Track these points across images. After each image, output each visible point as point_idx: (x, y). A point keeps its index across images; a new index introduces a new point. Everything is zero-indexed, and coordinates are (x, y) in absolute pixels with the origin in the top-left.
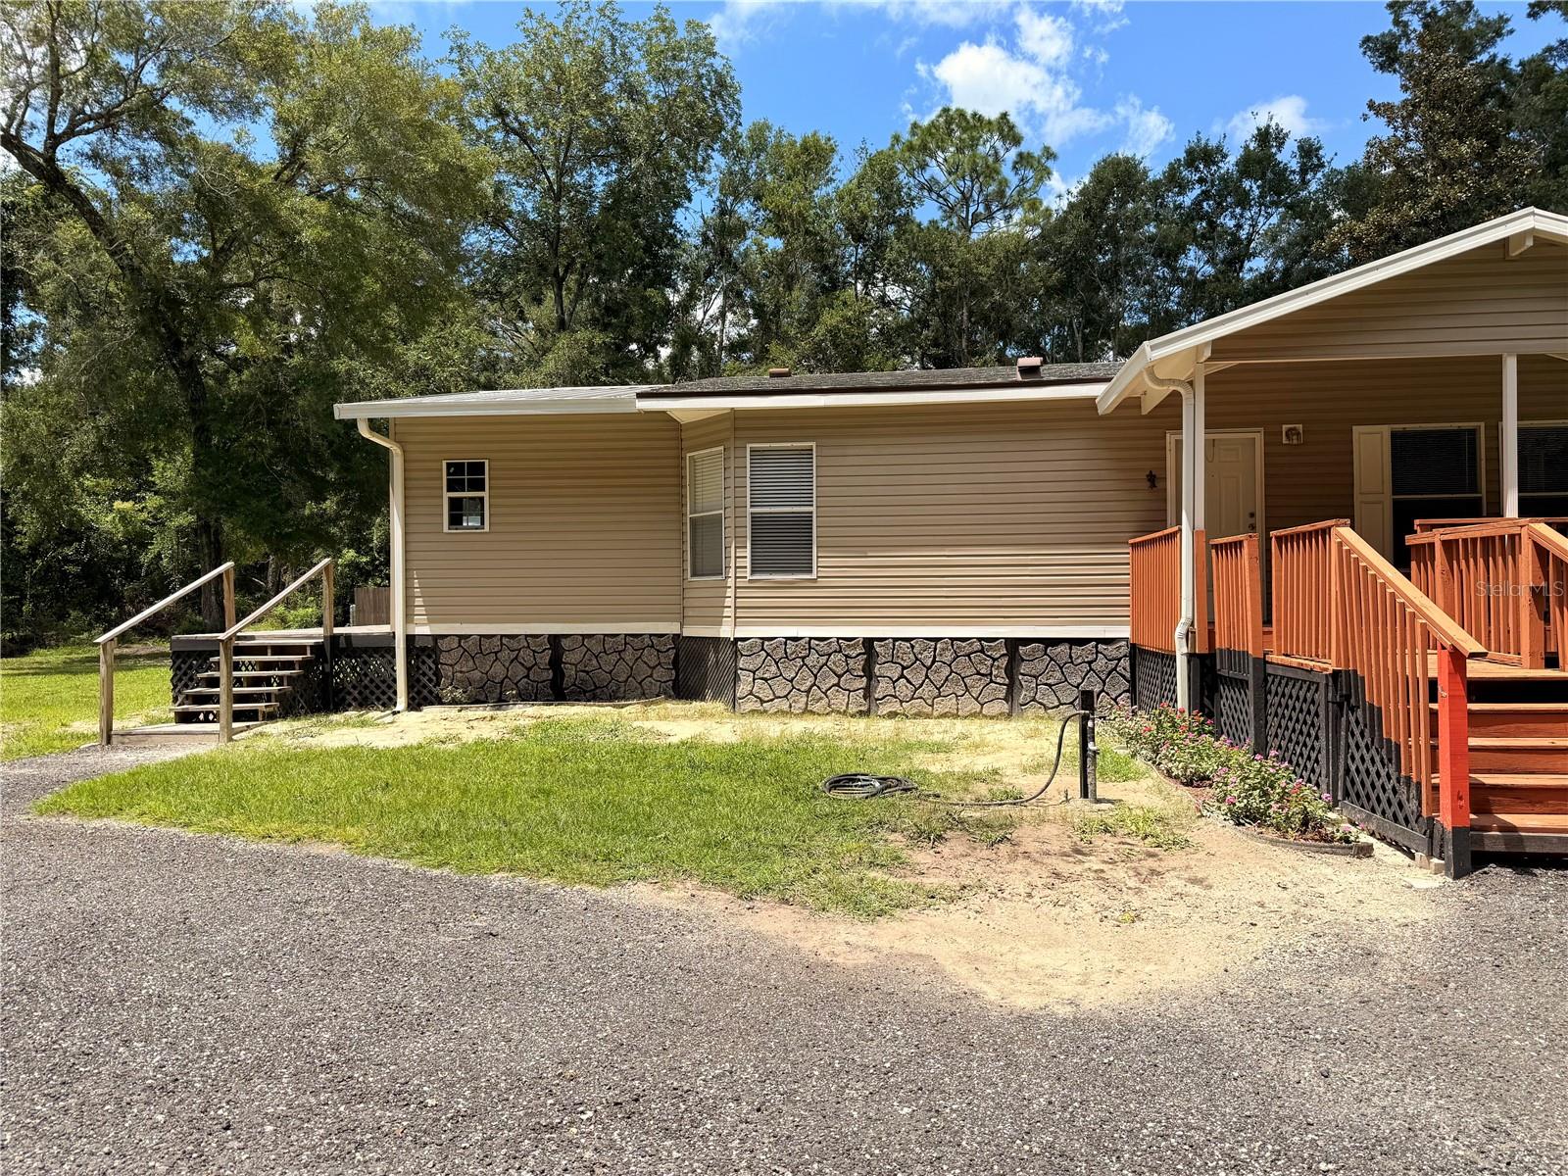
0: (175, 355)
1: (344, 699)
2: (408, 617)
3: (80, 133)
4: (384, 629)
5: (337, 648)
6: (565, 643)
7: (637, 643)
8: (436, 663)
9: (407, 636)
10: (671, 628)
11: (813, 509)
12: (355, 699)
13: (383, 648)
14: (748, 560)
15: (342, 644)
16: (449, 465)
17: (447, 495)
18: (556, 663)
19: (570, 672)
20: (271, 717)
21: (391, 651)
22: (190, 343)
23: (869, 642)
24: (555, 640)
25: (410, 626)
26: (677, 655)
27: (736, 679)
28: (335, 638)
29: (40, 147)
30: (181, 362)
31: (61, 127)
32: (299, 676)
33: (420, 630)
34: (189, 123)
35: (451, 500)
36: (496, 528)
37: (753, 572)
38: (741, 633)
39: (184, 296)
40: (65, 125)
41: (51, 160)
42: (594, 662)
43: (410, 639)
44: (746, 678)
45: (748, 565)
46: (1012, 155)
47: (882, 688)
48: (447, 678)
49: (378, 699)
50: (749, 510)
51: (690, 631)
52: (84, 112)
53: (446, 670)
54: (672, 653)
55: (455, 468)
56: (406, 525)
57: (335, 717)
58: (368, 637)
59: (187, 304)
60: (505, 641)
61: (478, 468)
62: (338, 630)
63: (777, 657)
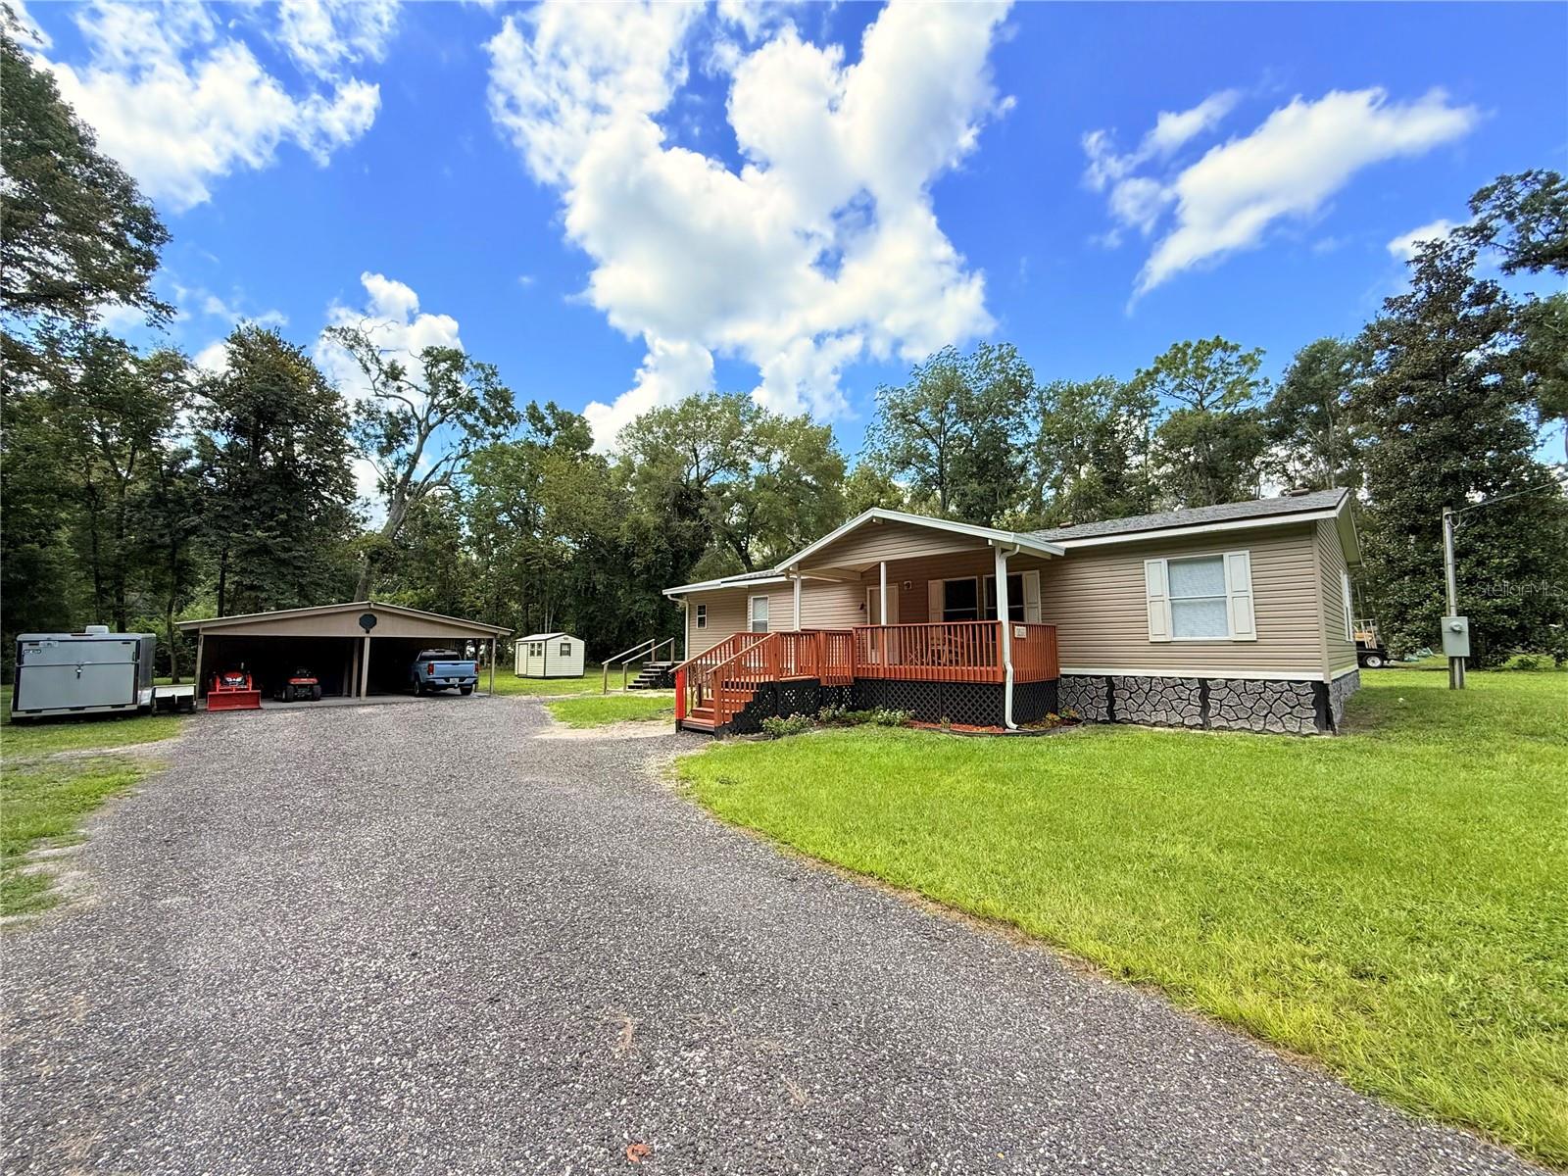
11: (768, 619)
16: (699, 606)
32: (659, 676)
35: (699, 618)
36: (707, 626)
56: (689, 627)
61: (704, 607)
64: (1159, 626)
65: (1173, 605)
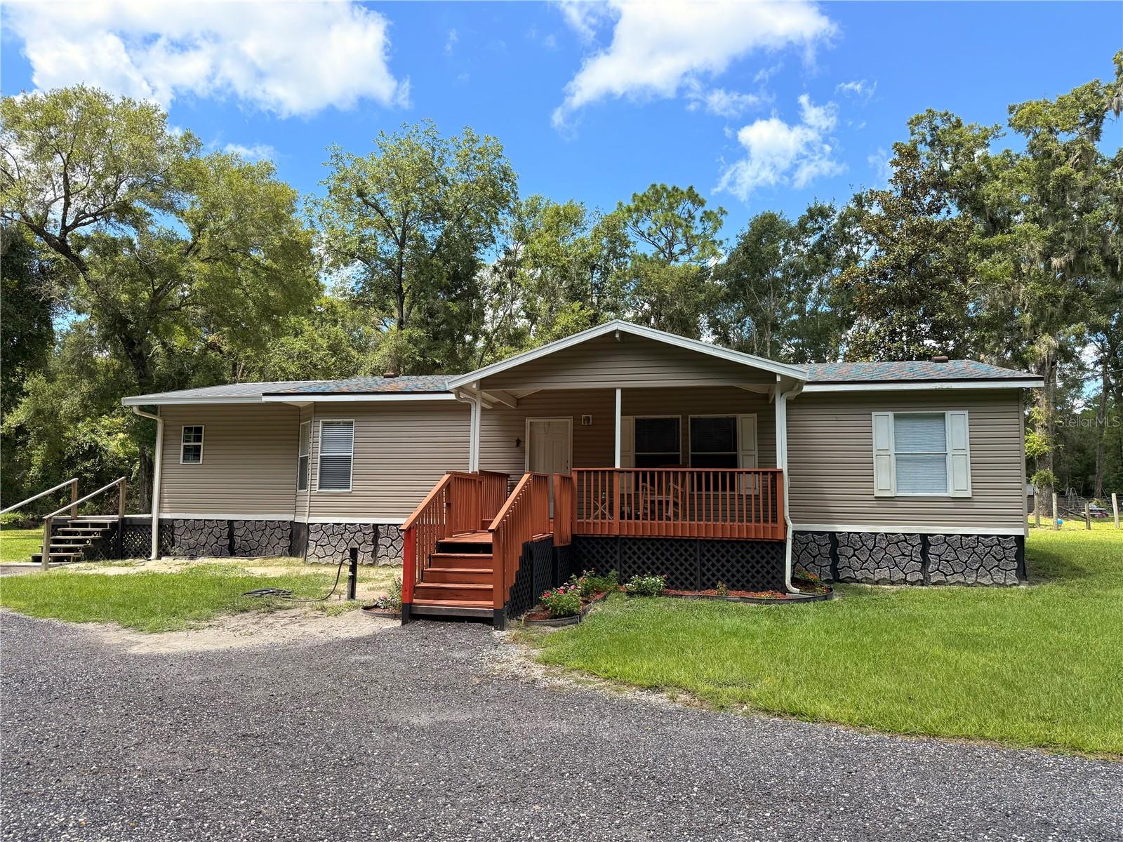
0: (130, 350)
1: (127, 553)
2: (160, 509)
3: (81, 225)
4: (149, 516)
5: (124, 526)
6: (236, 525)
7: (272, 525)
8: (173, 534)
9: (159, 519)
10: (288, 517)
11: (352, 454)
12: (132, 553)
13: (147, 525)
14: (318, 481)
15: (128, 523)
16: (185, 428)
17: (183, 444)
18: (231, 536)
19: (238, 540)
20: (78, 560)
21: (150, 526)
22: (139, 344)
23: (376, 526)
24: (231, 522)
25: (161, 514)
26: (292, 532)
27: (307, 545)
28: (123, 520)
29: (57, 234)
30: (134, 355)
31: (69, 222)
32: (100, 539)
33: (166, 516)
34: (149, 215)
35: (185, 446)
36: (206, 462)
37: (320, 488)
38: (312, 520)
39: (130, 317)
40: (72, 221)
41: (63, 241)
42: (250, 535)
43: (160, 521)
44: (312, 544)
45: (317, 484)
46: (698, 214)
47: (382, 551)
48: (178, 542)
49: (144, 553)
50: (319, 454)
51: (299, 519)
52: (85, 213)
53: (177, 538)
54: (290, 531)
55: (188, 429)
56: (162, 459)
57: (119, 562)
58: (141, 519)
59: (132, 323)
60: (206, 522)
61: (199, 430)
62: (126, 516)
63: (328, 534)
64: (885, 481)
65: (897, 459)
